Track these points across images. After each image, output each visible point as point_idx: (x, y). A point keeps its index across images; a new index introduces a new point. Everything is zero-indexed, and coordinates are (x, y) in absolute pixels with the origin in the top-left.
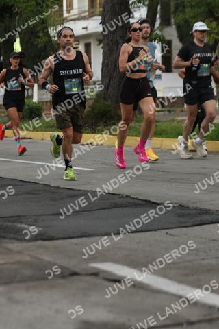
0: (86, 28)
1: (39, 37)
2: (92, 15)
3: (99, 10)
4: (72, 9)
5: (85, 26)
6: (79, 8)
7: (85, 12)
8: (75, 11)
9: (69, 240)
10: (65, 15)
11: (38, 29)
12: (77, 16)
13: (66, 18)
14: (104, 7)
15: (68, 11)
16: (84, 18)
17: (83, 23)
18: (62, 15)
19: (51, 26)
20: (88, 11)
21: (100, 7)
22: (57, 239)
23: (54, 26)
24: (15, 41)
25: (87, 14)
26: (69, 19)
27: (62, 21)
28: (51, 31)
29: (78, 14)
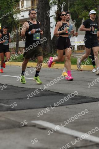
1: (9, 19)
3: (35, 6)
6: (27, 6)
7: (29, 7)
8: (25, 7)
12: (26, 9)
13: (21, 10)
14: (38, 5)
15: (22, 7)
16: (29, 10)
18: (19, 9)
20: (31, 7)
21: (36, 5)
23: (15, 14)
25: (30, 8)
26: (22, 10)
27: (19, 12)
28: (14, 16)
29: (26, 8)
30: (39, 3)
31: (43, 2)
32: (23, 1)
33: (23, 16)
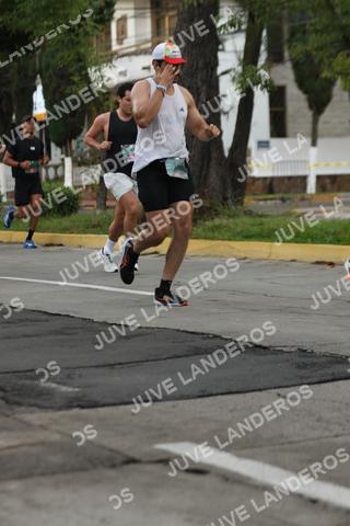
0: (148, 68)
1: (74, 83)
4: (126, 37)
5: (146, 65)
6: (136, 36)
7: (146, 42)
8: (130, 41)
9: (122, 407)
10: (115, 47)
11: (72, 70)
12: (133, 49)
13: (116, 53)
15: (120, 41)
16: (145, 52)
17: (143, 60)
18: (110, 47)
19: (91, 65)
20: (151, 41)
21: (170, 35)
22: (103, 405)
23: (96, 64)
24: (35, 89)
25: (148, 45)
26: (121, 53)
27: (110, 57)
28: (92, 73)
29: (136, 46)
32: (124, 19)
33: (123, 73)
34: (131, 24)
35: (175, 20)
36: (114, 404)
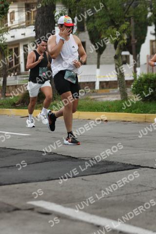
0: (24, 34)
2: (28, 25)
3: (33, 21)
4: (14, 21)
5: (23, 33)
6: (19, 20)
7: (23, 22)
8: (16, 21)
9: (13, 186)
10: (9, 25)
12: (18, 26)
13: (10, 27)
14: (36, 19)
15: (11, 22)
16: (23, 27)
17: (22, 31)
20: (25, 22)
21: (34, 19)
22: (5, 185)
25: (25, 24)
26: (12, 28)
27: (7, 30)
29: (19, 24)
30: (38, 15)
31: (44, 14)
32: (13, 12)
33: (13, 37)
34: (16, 14)
35: (36, 13)
36: (9, 184)
